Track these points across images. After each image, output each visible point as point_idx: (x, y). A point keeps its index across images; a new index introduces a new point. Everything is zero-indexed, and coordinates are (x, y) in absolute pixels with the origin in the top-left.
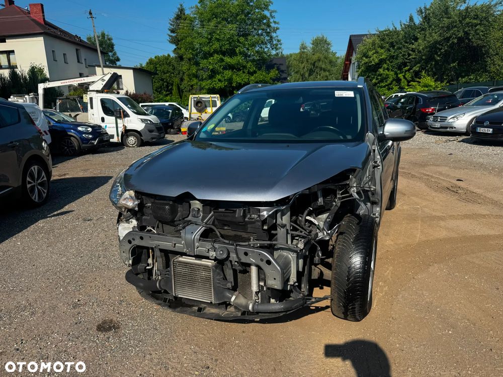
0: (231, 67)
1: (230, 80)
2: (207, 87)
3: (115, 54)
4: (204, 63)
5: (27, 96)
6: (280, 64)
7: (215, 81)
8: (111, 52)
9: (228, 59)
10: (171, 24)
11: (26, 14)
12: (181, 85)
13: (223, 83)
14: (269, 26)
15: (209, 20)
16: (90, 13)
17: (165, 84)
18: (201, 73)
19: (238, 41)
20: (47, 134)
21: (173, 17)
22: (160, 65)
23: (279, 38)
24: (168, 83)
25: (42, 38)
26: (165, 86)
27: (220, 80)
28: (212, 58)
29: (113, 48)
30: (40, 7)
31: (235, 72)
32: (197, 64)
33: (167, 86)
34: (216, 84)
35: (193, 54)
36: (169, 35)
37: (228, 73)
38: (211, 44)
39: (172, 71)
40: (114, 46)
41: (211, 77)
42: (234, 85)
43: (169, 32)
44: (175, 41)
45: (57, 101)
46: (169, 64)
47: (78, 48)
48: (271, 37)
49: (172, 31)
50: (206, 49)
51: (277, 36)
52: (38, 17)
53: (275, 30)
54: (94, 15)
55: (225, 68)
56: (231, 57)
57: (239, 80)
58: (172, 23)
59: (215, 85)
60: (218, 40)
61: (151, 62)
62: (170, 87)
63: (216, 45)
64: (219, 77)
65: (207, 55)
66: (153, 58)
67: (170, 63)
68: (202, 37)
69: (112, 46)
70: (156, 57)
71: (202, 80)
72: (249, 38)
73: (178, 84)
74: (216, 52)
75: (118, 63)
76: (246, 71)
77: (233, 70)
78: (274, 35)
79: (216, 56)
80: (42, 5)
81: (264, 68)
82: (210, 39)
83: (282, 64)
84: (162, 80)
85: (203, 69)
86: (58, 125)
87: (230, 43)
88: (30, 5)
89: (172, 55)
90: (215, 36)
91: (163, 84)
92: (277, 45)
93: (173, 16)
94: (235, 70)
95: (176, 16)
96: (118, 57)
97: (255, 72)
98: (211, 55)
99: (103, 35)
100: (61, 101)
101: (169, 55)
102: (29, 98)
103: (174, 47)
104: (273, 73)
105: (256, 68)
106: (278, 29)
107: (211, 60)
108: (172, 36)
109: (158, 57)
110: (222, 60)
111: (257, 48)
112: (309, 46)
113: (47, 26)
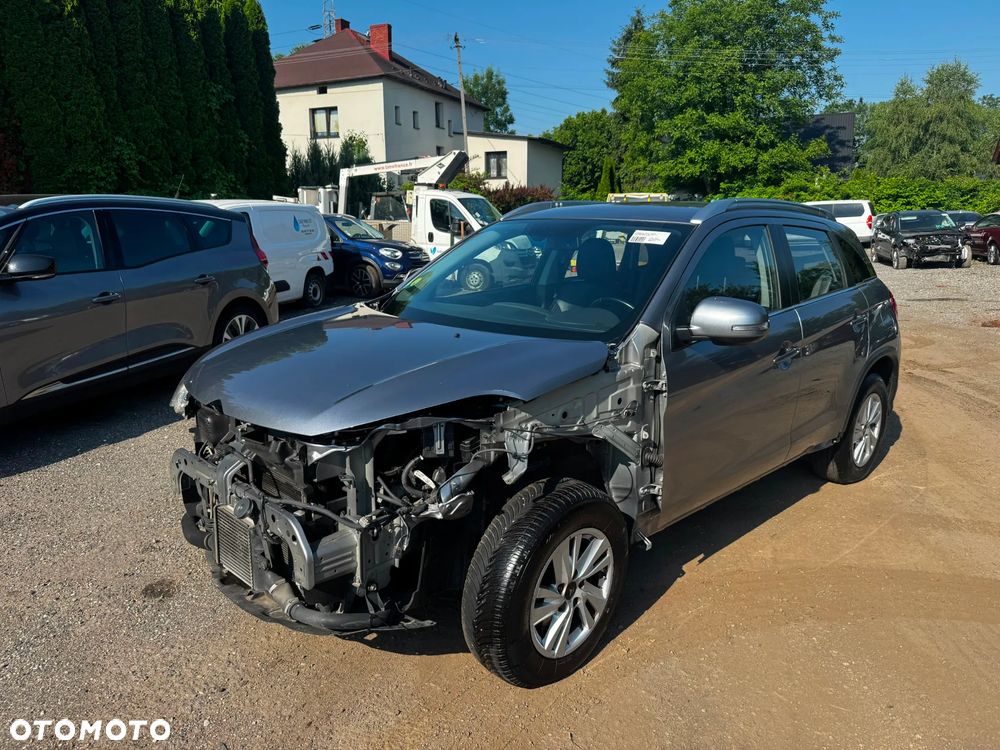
0: (721, 135)
1: (714, 161)
2: (663, 174)
3: (507, 110)
4: (663, 126)
5: (321, 190)
6: (839, 128)
7: (681, 163)
8: (500, 105)
9: (714, 119)
10: (614, 50)
11: (363, 45)
12: (618, 169)
13: (698, 166)
14: (816, 47)
15: (685, 41)
16: (456, 40)
17: (589, 167)
18: (655, 145)
19: (743, 81)
20: (326, 258)
21: (619, 36)
22: (584, 130)
23: (838, 73)
24: (594, 166)
25: (381, 84)
26: (588, 171)
27: (692, 161)
28: (681, 116)
29: (504, 99)
30: (386, 31)
31: (726, 144)
32: (650, 128)
33: (593, 172)
34: (683, 169)
35: (642, 109)
36: (609, 73)
37: (712, 147)
38: (683, 88)
39: (605, 142)
40: (507, 96)
41: (675, 154)
42: (722, 170)
43: (608, 66)
44: (615, 83)
45: (373, 198)
46: (601, 129)
47: (439, 100)
48: (820, 72)
49: (614, 63)
50: (671, 99)
51: (835, 69)
52: (381, 49)
53: (832, 55)
54: (461, 43)
55: (706, 137)
56: (722, 113)
57: (734, 161)
58: (618, 49)
59: (680, 171)
60: (698, 80)
61: (568, 125)
62: (597, 175)
63: (692, 90)
64: (691, 154)
65: (673, 111)
66: (574, 116)
67: (603, 126)
68: (666, 74)
69: (503, 95)
70: (578, 115)
71: (658, 160)
72: (769, 74)
73: (611, 169)
74: (691, 104)
75: (511, 127)
76: (753, 142)
77: (722, 140)
78: (826, 66)
79: (690, 111)
80: (390, 27)
81: (794, 137)
82: (683, 79)
83: (844, 128)
84: (585, 159)
85: (659, 138)
86: (351, 243)
87: (724, 86)
88: (372, 28)
89: (610, 110)
90: (694, 72)
91: (585, 168)
92: (831, 87)
93: (619, 34)
94: (726, 141)
95: (625, 33)
96: (511, 116)
97: (773, 145)
98: (680, 110)
99: (490, 75)
100: (379, 199)
101: (604, 111)
102: (325, 193)
103: (614, 94)
104: (817, 147)
105: (776, 136)
106: (836, 53)
107: (678, 120)
108: (613, 74)
109: (584, 114)
110: (702, 120)
111: (786, 94)
112: (920, 86)
113: (394, 64)
